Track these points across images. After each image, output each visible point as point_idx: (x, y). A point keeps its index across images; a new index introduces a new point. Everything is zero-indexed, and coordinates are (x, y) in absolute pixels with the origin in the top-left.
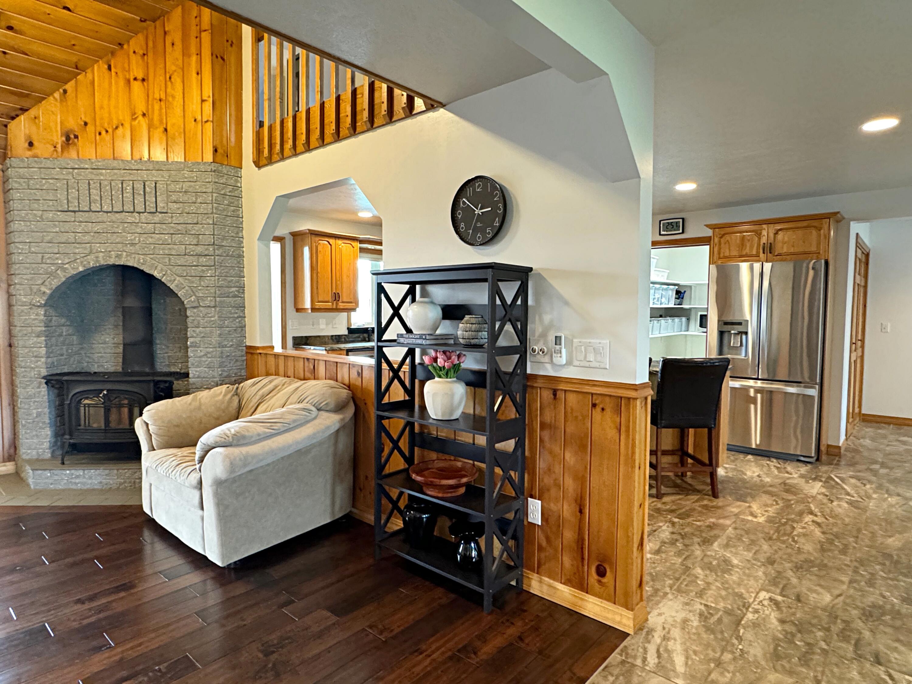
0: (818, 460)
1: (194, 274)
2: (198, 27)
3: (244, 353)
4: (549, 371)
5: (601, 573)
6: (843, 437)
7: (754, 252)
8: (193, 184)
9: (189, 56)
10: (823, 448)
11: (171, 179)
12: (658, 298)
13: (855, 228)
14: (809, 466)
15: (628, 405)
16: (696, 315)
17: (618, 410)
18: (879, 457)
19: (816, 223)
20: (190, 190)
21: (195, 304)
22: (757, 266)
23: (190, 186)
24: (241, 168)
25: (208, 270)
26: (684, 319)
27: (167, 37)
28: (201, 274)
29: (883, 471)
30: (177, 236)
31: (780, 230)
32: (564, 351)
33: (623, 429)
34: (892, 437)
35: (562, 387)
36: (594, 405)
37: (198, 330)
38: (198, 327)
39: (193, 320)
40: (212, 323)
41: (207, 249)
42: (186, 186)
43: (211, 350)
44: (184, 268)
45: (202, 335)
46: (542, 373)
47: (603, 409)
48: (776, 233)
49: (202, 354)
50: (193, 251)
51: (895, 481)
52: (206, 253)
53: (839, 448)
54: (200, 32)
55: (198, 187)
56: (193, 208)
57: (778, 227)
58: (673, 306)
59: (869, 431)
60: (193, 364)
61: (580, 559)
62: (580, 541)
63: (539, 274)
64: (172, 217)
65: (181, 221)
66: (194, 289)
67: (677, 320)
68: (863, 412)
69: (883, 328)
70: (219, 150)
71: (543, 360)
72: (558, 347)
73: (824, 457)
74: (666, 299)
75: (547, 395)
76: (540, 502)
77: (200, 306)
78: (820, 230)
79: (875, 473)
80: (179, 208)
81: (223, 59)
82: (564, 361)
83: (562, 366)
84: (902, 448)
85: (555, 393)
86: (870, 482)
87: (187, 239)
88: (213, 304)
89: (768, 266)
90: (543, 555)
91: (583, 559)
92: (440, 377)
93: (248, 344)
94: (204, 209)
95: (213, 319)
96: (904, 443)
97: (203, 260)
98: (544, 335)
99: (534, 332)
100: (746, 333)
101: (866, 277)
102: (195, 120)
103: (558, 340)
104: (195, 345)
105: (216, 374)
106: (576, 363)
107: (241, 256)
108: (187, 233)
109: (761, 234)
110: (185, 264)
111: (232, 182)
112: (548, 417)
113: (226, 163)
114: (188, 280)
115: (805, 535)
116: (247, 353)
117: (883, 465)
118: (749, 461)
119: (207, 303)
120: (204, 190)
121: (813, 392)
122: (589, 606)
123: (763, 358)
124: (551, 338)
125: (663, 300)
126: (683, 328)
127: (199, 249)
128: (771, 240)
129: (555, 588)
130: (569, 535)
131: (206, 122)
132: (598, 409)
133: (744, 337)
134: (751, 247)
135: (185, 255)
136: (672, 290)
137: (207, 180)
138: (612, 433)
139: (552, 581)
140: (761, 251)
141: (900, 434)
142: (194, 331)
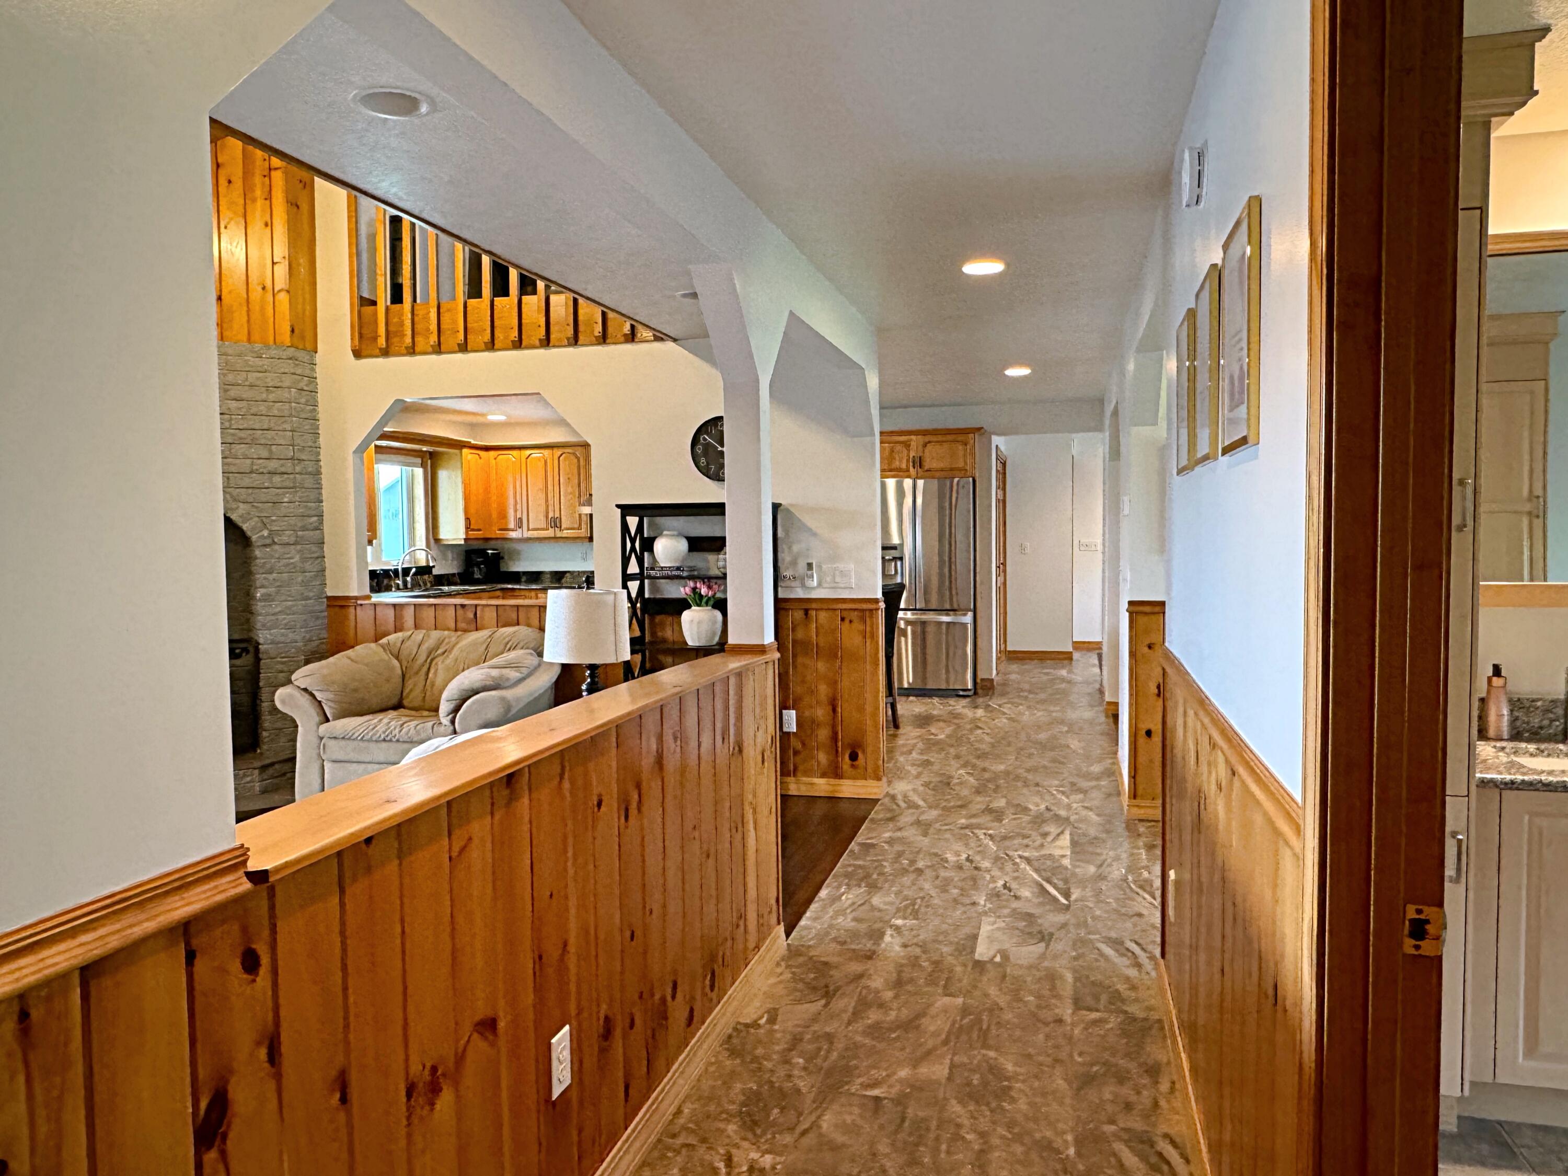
0: (975, 693)
1: (264, 500)
2: (267, 163)
3: (324, 606)
4: (800, 594)
5: (854, 757)
6: (994, 672)
7: (904, 466)
8: (261, 375)
9: (254, 200)
10: (978, 681)
11: (228, 367)
13: (996, 440)
14: (968, 700)
15: (871, 617)
17: (863, 620)
18: (1027, 687)
19: (960, 438)
20: (258, 383)
21: (268, 541)
22: (908, 483)
23: (258, 379)
24: (316, 352)
25: (284, 494)
27: (220, 171)
28: (275, 499)
29: (1031, 696)
30: (238, 447)
31: (929, 442)
32: (815, 575)
33: (868, 635)
34: (1036, 671)
35: (814, 606)
36: (843, 619)
37: (271, 577)
38: (271, 573)
39: (264, 563)
40: (292, 566)
41: (282, 466)
42: (252, 377)
43: (290, 603)
44: (250, 491)
45: (278, 584)
46: (792, 596)
47: (851, 622)
48: (925, 445)
49: (279, 609)
50: (265, 467)
51: (1043, 702)
52: (283, 470)
53: (992, 680)
54: (270, 169)
55: (271, 379)
56: (262, 408)
57: (927, 438)
59: (1014, 667)
60: (264, 625)
61: (834, 752)
62: (834, 738)
63: (788, 510)
64: (231, 420)
65: (245, 426)
66: (264, 520)
68: (1008, 649)
69: (1022, 548)
70: (296, 331)
71: (793, 584)
72: (809, 572)
73: (980, 691)
75: (799, 615)
76: (794, 712)
77: (274, 543)
78: (966, 445)
79: (1026, 698)
80: (240, 409)
81: (298, 207)
82: (815, 583)
83: (813, 588)
84: (1045, 678)
85: (806, 612)
86: (1021, 704)
87: (253, 451)
88: (292, 540)
89: (920, 483)
90: (798, 759)
91: (837, 751)
92: (699, 605)
93: (329, 594)
94: (278, 410)
95: (292, 561)
96: (1047, 674)
97: (277, 479)
98: (794, 563)
99: (783, 560)
100: (901, 559)
101: (1004, 489)
102: (264, 288)
103: (810, 566)
104: (267, 598)
105: (298, 638)
106: (825, 585)
107: (318, 473)
108: (253, 442)
109: (909, 446)
110: (251, 485)
111: (307, 372)
112: (800, 635)
113: (301, 347)
114: (257, 507)
115: (961, 783)
116: (328, 606)
117: (1030, 692)
118: (911, 702)
119: (285, 539)
120: (279, 384)
121: (968, 618)
122: (844, 788)
123: (920, 582)
124: (802, 565)
127: (273, 465)
128: (920, 454)
129: (812, 784)
130: (823, 734)
131: (280, 291)
132: (847, 621)
133: (899, 563)
134: (901, 461)
135: (251, 472)
137: (282, 370)
138: (858, 640)
139: (809, 779)
140: (911, 464)
141: (1043, 668)
142: (265, 579)
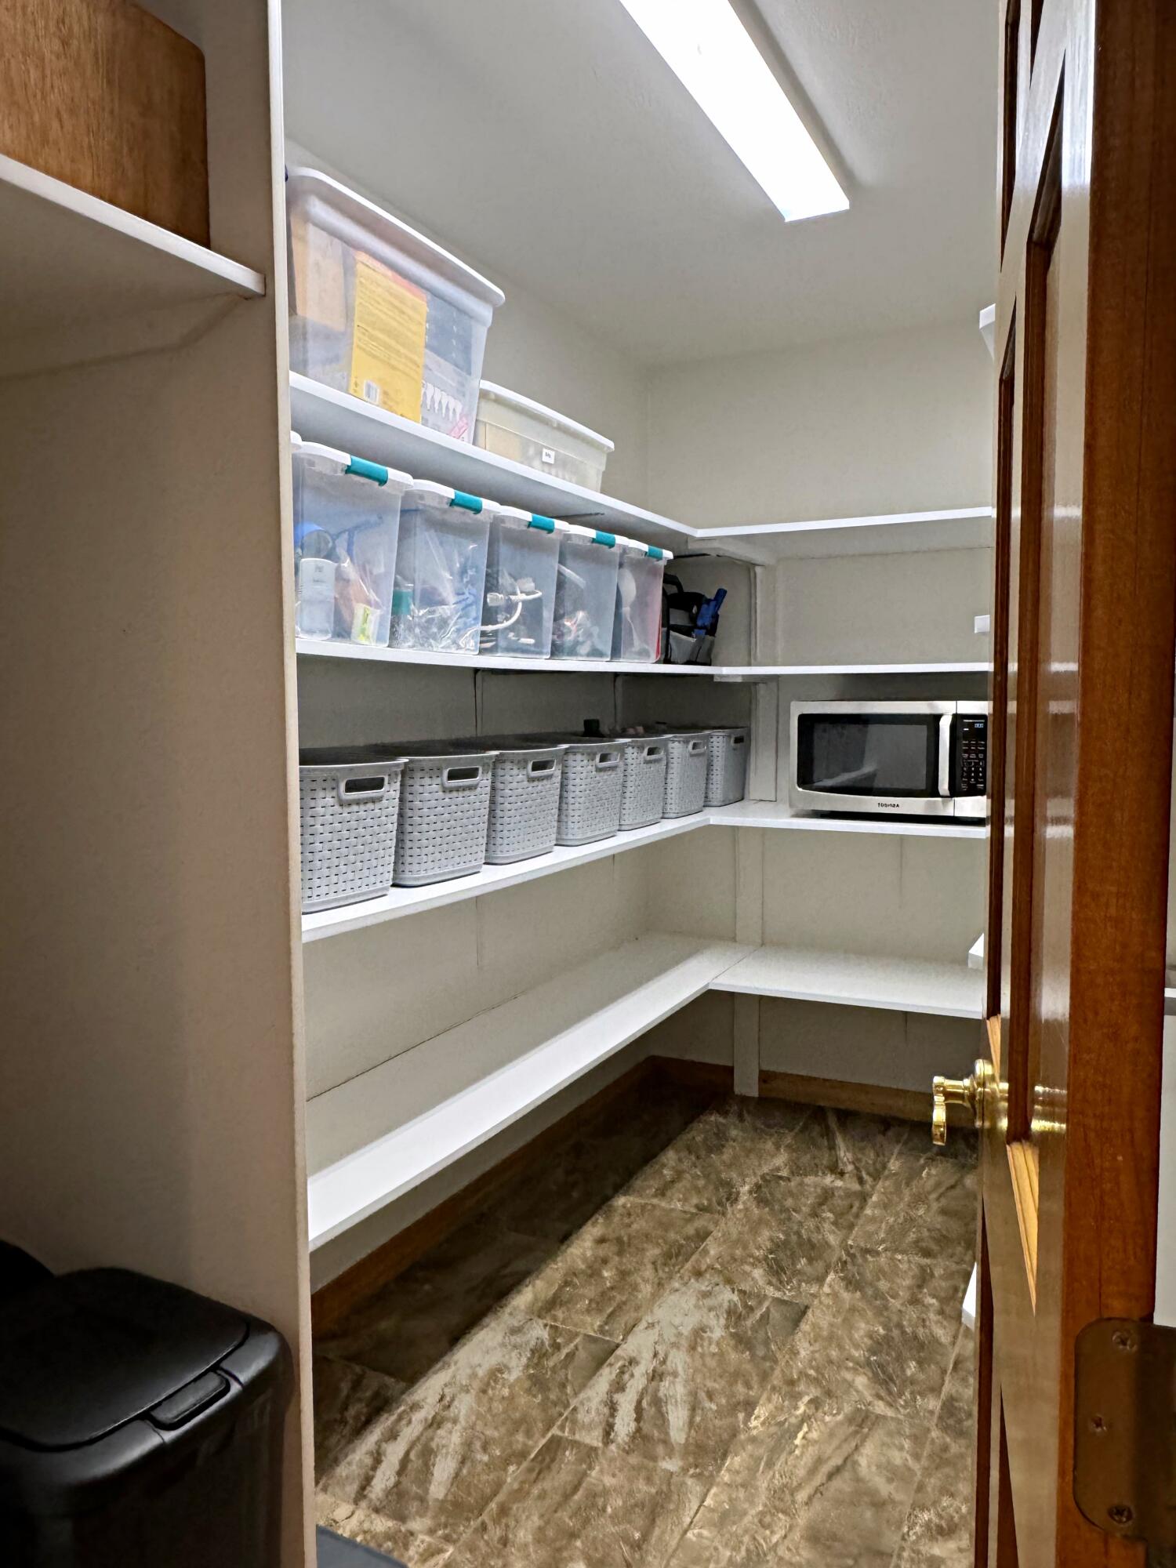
12: (533, 610)
16: (781, 713)
26: (719, 743)
58: (650, 666)
67: (677, 747)
74: (596, 617)
125: (576, 623)
126: (717, 791)
136: (641, 565)
